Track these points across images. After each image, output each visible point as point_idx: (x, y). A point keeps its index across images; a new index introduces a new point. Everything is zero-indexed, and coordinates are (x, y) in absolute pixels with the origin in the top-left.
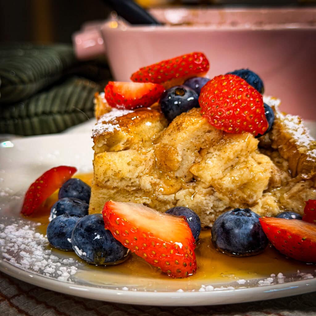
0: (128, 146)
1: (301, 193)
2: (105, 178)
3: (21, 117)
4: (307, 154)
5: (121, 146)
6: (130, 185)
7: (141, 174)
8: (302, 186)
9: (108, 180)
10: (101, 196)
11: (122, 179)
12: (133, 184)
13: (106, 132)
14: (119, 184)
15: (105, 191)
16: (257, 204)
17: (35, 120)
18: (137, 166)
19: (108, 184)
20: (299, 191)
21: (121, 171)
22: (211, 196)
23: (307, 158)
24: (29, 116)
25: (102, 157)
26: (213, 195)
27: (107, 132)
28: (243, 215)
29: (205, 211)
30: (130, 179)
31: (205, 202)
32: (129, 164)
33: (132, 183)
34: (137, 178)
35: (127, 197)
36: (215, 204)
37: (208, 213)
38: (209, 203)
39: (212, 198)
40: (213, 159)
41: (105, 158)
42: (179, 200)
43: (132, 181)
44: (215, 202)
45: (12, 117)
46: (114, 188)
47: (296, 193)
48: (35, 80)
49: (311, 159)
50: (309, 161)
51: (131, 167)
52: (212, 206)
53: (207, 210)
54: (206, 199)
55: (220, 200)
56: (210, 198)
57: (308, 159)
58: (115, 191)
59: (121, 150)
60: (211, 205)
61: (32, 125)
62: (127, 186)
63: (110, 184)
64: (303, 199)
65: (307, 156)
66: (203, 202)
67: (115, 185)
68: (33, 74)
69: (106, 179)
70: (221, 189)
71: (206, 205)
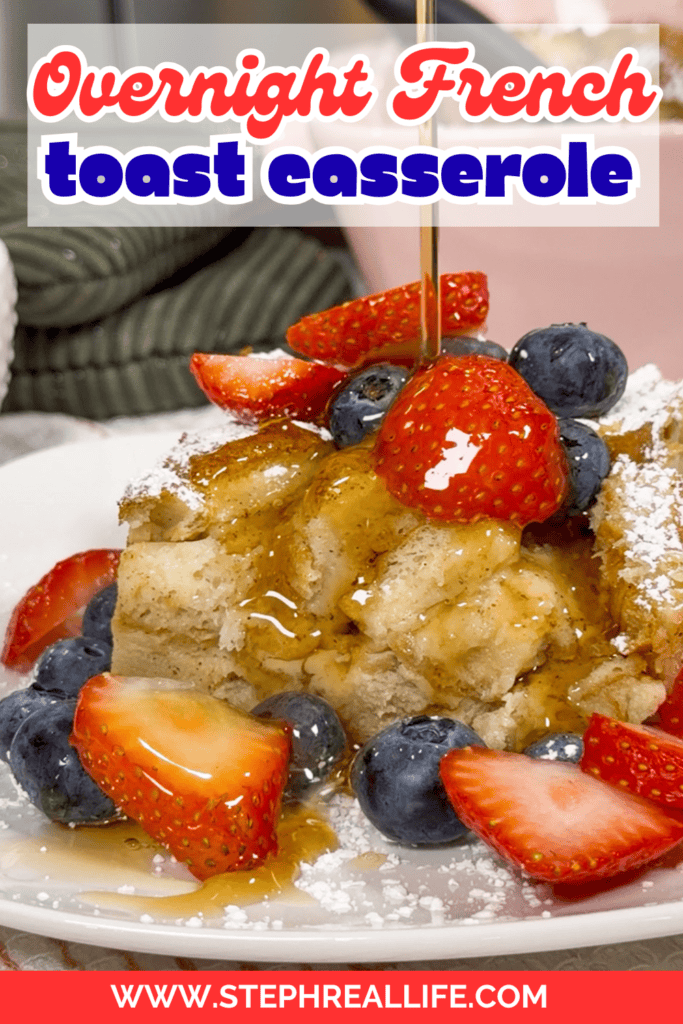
0: (202, 530)
1: (612, 687)
2: (138, 605)
3: (94, 365)
4: (641, 586)
5: (183, 529)
6: (199, 627)
7: (225, 604)
8: (617, 669)
9: (148, 612)
10: (133, 646)
11: (180, 611)
12: (206, 627)
13: (142, 496)
14: (174, 623)
15: (140, 635)
16: (503, 704)
17: (133, 372)
18: (216, 583)
19: (147, 620)
20: (609, 682)
21: (174, 592)
22: (388, 673)
23: (636, 598)
24: (116, 364)
25: (132, 557)
26: (394, 671)
27: (145, 498)
28: (421, 738)
29: (375, 709)
30: (200, 613)
31: (371, 687)
32: (198, 575)
33: (205, 622)
34: (215, 611)
35: (197, 654)
36: (398, 695)
37: (380, 713)
38: (383, 691)
39: (393, 677)
40: (398, 580)
41: (139, 558)
42: (312, 675)
43: (204, 617)
44: (399, 688)
45: (73, 367)
46: (162, 631)
47: (600, 687)
48: (130, 267)
49: (644, 603)
50: (637, 608)
51: (202, 585)
52: (389, 698)
53: (378, 707)
54: (374, 680)
55: (412, 684)
56: (386, 678)
57: (639, 601)
58: (164, 637)
59: (182, 538)
60: (388, 696)
61: (124, 384)
62: (193, 629)
63: (152, 620)
64: (616, 704)
65: (637, 592)
66: (366, 686)
67: (163, 624)
68: (123, 250)
69: (142, 610)
70: (412, 656)
71: (374, 695)
